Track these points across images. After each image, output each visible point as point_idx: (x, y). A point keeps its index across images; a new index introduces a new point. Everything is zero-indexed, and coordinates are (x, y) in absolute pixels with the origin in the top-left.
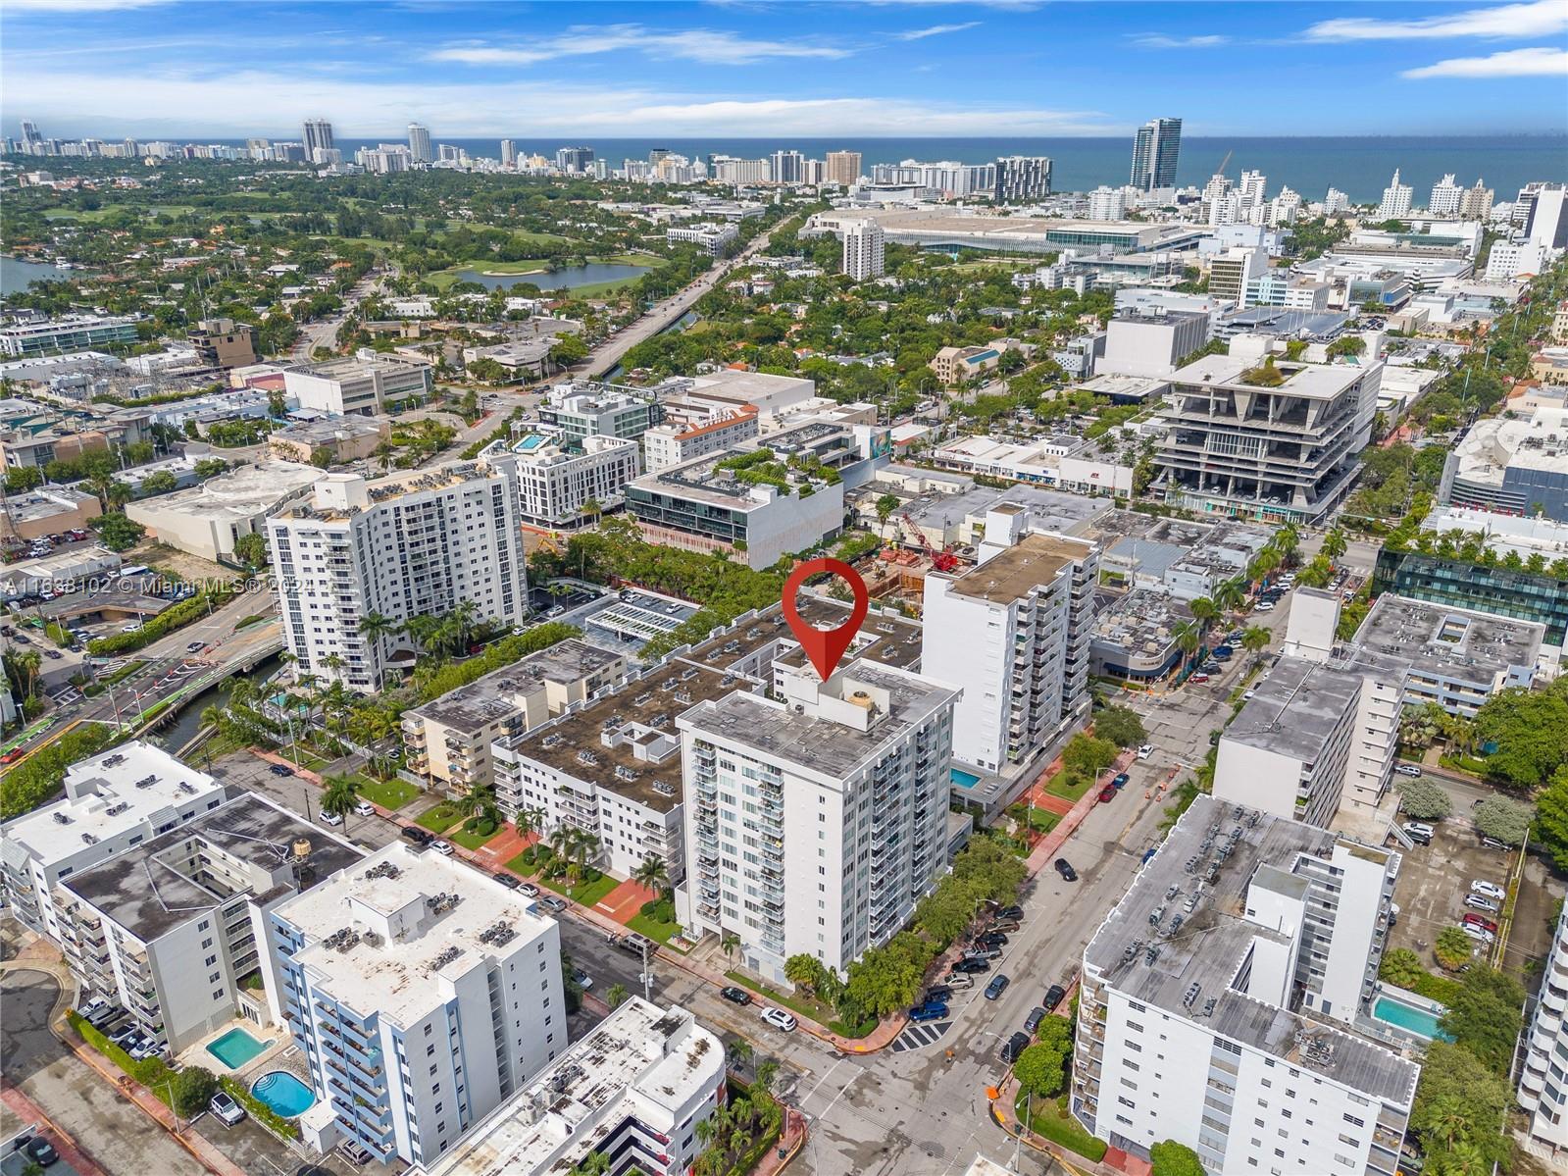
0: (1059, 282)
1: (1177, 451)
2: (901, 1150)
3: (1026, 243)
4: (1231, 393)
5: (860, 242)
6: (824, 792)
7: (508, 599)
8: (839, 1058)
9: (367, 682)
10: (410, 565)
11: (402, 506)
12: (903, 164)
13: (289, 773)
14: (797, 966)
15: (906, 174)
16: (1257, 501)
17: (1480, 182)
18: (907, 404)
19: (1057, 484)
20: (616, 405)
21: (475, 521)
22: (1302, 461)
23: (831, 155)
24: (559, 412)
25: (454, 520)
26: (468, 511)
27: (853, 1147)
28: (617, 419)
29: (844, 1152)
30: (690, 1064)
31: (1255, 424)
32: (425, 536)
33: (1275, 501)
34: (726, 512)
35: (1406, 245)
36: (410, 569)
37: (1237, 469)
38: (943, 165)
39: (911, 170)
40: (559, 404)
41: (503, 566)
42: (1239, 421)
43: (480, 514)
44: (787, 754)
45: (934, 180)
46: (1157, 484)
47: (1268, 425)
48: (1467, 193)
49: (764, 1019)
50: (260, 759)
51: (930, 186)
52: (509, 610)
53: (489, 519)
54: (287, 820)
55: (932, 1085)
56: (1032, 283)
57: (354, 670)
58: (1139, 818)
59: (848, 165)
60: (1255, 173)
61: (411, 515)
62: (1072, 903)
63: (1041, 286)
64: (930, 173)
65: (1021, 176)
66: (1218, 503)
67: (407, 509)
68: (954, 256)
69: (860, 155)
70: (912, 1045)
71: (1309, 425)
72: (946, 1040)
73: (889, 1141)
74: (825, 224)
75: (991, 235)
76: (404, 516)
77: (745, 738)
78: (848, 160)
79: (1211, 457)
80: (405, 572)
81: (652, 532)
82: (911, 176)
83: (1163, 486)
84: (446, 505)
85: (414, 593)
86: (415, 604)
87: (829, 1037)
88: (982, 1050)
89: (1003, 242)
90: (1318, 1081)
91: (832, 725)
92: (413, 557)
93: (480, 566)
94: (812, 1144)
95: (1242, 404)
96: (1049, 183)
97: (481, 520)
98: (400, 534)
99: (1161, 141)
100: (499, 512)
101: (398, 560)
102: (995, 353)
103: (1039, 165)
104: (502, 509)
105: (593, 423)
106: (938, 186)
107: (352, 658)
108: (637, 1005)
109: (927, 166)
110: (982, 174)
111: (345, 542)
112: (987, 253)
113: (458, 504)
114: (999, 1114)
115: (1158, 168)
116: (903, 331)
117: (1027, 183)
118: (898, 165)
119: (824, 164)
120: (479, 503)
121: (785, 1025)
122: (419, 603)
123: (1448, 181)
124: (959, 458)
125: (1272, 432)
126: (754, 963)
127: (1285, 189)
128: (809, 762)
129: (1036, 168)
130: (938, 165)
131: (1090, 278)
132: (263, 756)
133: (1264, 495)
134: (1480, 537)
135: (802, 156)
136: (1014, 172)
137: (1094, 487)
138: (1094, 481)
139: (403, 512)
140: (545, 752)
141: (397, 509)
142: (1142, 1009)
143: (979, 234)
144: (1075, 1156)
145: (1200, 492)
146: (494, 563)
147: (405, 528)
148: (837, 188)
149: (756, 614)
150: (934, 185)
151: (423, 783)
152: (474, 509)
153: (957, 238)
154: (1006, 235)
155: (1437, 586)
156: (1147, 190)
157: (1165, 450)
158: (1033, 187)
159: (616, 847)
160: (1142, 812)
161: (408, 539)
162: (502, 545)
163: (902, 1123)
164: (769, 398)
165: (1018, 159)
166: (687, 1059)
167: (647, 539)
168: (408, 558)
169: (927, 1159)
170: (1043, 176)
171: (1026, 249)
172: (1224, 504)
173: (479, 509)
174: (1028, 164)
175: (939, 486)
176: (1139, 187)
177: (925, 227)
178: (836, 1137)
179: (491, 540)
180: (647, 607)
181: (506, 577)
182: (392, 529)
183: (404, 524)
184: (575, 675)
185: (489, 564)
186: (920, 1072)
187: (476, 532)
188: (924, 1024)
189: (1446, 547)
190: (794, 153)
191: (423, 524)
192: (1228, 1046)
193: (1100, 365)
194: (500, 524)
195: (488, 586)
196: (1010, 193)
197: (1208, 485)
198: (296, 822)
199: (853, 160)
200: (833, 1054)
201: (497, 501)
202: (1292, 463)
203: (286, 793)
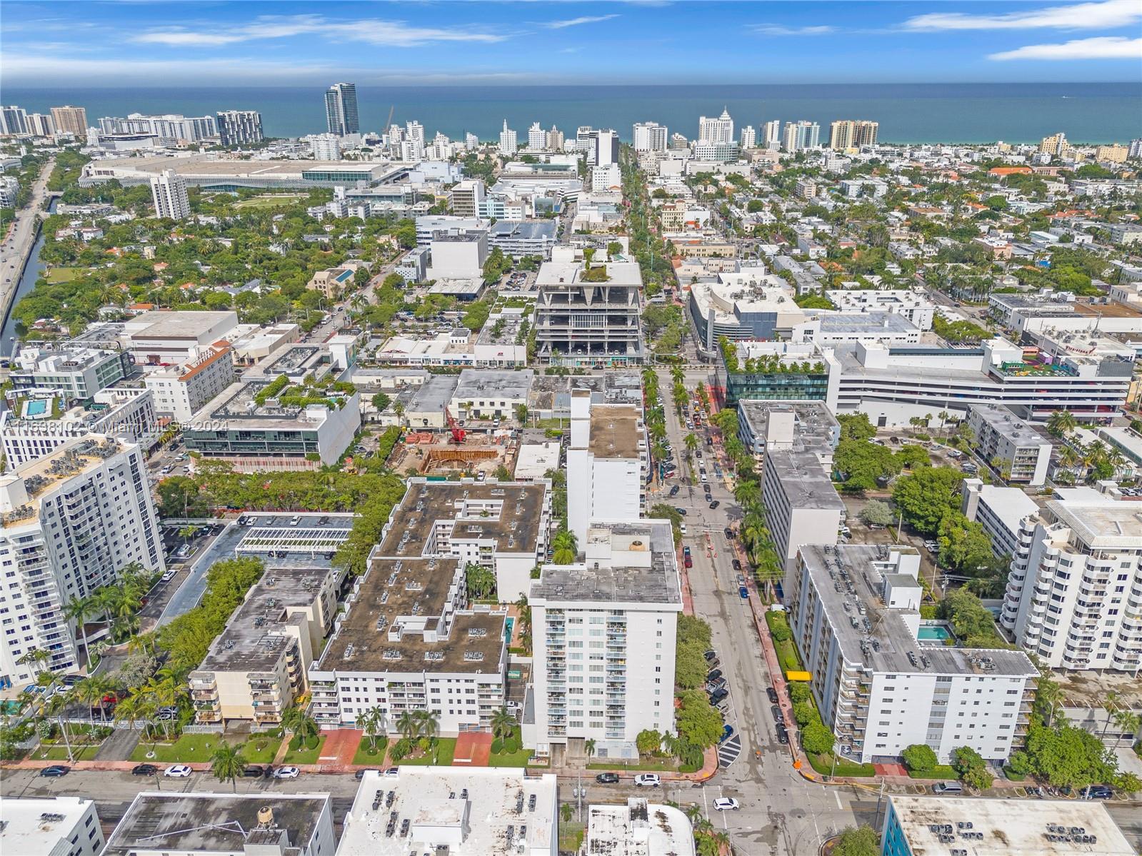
0: (345, 212)
1: (551, 331)
2: (783, 822)
3: (287, 181)
4: (579, 288)
5: (168, 189)
6: (660, 616)
7: (152, 551)
8: (701, 787)
9: (70, 664)
10: (75, 546)
11: (61, 494)
12: (131, 117)
13: (65, 770)
14: (647, 740)
15: (136, 125)
16: (606, 354)
17: (554, 127)
18: (316, 320)
19: (474, 364)
20: (91, 360)
21: (119, 492)
22: (629, 326)
23: (55, 110)
24: (35, 374)
25: (104, 495)
26: (114, 484)
27: (759, 835)
28: (97, 371)
29: (758, 840)
30: (666, 831)
31: (598, 306)
32: (86, 516)
33: (617, 353)
34: (293, 434)
35: (540, 171)
36: (76, 550)
37: (591, 337)
38: (169, 117)
39: (140, 122)
40: (32, 367)
41: (145, 523)
42: (589, 307)
43: (123, 484)
44: (622, 599)
45: (163, 129)
46: (541, 354)
47: (607, 306)
48: (548, 134)
49: (640, 785)
50: (16, 771)
51: (160, 135)
52: (154, 560)
53: (130, 486)
54: (204, 802)
55: (763, 777)
56: (325, 214)
57: (55, 658)
58: (715, 571)
59: (74, 118)
60: (416, 123)
61: (72, 501)
62: (730, 636)
63: (333, 216)
64: (159, 125)
65: (238, 126)
66: (584, 360)
67: (67, 497)
68: (235, 194)
69: (83, 110)
70: (732, 759)
71: (630, 303)
72: (745, 748)
73: (773, 821)
74: (99, 173)
75: (254, 176)
76: (65, 503)
77: (584, 597)
78: (73, 114)
79: (574, 331)
80: (72, 553)
81: (242, 463)
82: (141, 127)
83: (546, 354)
84: (96, 483)
85: (82, 570)
86: (84, 580)
87: (684, 777)
88: (767, 743)
89: (269, 181)
90: (994, 679)
91: (626, 570)
92: (77, 538)
93: (129, 530)
94: (736, 846)
95: (589, 295)
96: (261, 131)
97: (124, 489)
98: (63, 520)
99: (344, 100)
100: (137, 478)
101: (65, 544)
102: (350, 272)
103: (251, 117)
104: (138, 475)
105: (79, 379)
106: (169, 135)
107: (52, 647)
108: (594, 811)
109: (152, 119)
110: (203, 124)
111: (38, 541)
112: (259, 191)
113: (105, 480)
114: (807, 775)
115: (346, 120)
116: (261, 262)
117: (245, 131)
118: (126, 118)
119: (49, 117)
120: (121, 474)
121: (657, 782)
122: (87, 578)
123: (536, 126)
124: (396, 356)
125: (609, 310)
126: (603, 752)
127: (438, 134)
128: (641, 599)
129: (249, 120)
130: (164, 118)
131: (367, 207)
132: (16, 767)
133: (610, 350)
134: (777, 358)
135: (24, 111)
136: (233, 123)
137: (501, 362)
138: (500, 358)
139: (63, 499)
140: (349, 662)
141: (59, 499)
142: (894, 677)
143: (243, 176)
144: (861, 778)
145: (570, 354)
146: (139, 524)
147: (67, 513)
148: (72, 138)
149: (398, 507)
150: (164, 134)
151: (220, 728)
152: (119, 480)
153: (229, 180)
154: (266, 176)
155: (760, 389)
156: (342, 135)
157: (543, 331)
158: (250, 135)
159: (445, 713)
160: (713, 566)
161: (71, 523)
162: (142, 506)
163: (769, 807)
164: (210, 331)
165: (234, 113)
166: (661, 829)
167: (237, 469)
168: (73, 540)
169: (800, 821)
170: (256, 126)
171: (290, 186)
172: (588, 360)
173: (122, 479)
174: (242, 117)
175: (408, 380)
176: (336, 134)
177: (191, 171)
178: (745, 835)
179: (134, 505)
180: (269, 525)
181: (148, 533)
182: (57, 518)
183: (66, 510)
184: (309, 596)
185: (135, 525)
186: (750, 772)
187: (123, 499)
188: (725, 743)
189: (761, 367)
190: (14, 108)
191: (83, 506)
192: (944, 679)
193: (430, 274)
194: (139, 488)
195: (137, 545)
196: (233, 140)
197: (575, 349)
198: (216, 799)
199: (78, 114)
200: (694, 786)
201: (134, 469)
202: (624, 327)
203: (81, 788)
